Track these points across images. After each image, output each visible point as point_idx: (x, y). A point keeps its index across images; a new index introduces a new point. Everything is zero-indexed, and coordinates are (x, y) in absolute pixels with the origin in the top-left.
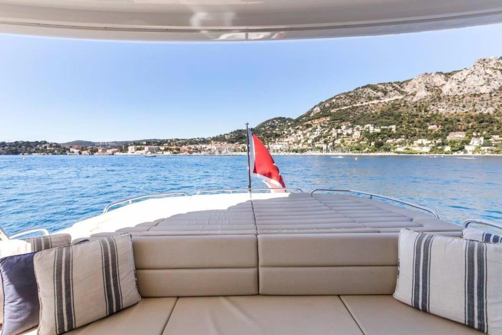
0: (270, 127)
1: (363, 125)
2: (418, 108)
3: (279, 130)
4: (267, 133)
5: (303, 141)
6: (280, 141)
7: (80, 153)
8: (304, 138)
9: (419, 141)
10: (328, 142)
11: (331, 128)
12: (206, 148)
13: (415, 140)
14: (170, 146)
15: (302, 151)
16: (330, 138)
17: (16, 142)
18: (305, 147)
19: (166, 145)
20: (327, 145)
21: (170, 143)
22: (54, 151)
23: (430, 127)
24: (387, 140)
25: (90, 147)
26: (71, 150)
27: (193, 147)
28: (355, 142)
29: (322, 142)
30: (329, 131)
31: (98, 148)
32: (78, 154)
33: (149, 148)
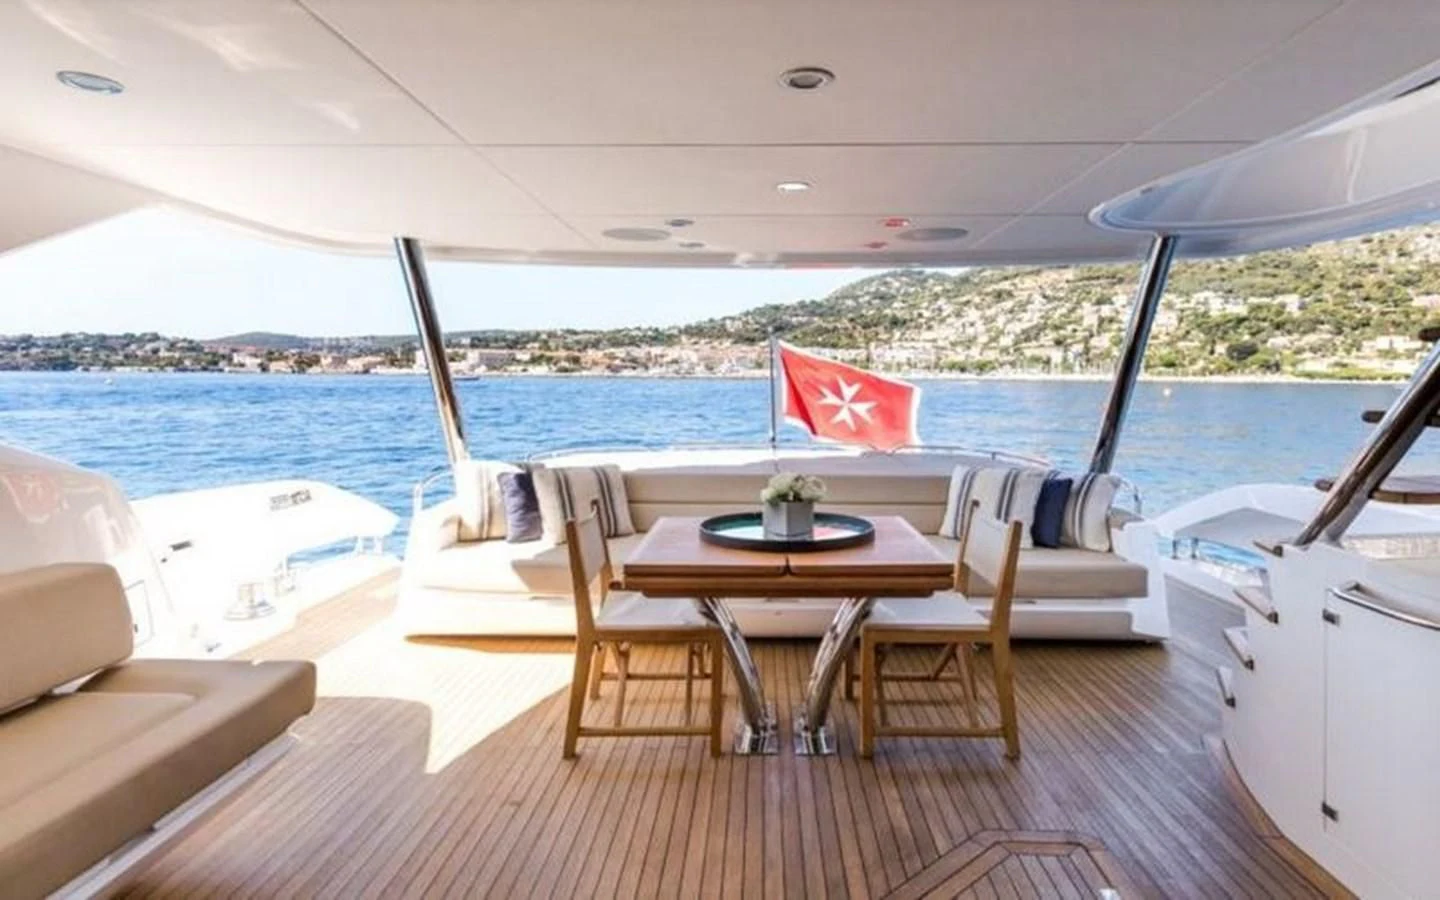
0: (875, 298)
1: (1187, 294)
2: (1375, 244)
3: (902, 308)
4: (862, 316)
5: (983, 339)
6: (906, 340)
7: (264, 369)
8: (988, 331)
9: (1382, 342)
10: (1069, 341)
11: (1078, 303)
12: (662, 356)
13: (1364, 339)
14: (549, 349)
15: (982, 367)
16: (1075, 331)
17: (65, 336)
18: (991, 355)
19: (533, 348)
20: (1066, 351)
21: (545, 342)
22: (180, 361)
23: (1419, 302)
24: (1269, 337)
25: (294, 351)
26: (236, 358)
27: (620, 352)
28: (1161, 344)
29: (1047, 344)
30: (1072, 310)
31: (319, 353)
32: (259, 370)
33: (481, 354)
